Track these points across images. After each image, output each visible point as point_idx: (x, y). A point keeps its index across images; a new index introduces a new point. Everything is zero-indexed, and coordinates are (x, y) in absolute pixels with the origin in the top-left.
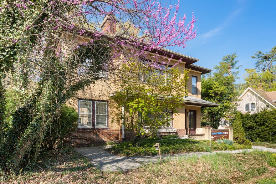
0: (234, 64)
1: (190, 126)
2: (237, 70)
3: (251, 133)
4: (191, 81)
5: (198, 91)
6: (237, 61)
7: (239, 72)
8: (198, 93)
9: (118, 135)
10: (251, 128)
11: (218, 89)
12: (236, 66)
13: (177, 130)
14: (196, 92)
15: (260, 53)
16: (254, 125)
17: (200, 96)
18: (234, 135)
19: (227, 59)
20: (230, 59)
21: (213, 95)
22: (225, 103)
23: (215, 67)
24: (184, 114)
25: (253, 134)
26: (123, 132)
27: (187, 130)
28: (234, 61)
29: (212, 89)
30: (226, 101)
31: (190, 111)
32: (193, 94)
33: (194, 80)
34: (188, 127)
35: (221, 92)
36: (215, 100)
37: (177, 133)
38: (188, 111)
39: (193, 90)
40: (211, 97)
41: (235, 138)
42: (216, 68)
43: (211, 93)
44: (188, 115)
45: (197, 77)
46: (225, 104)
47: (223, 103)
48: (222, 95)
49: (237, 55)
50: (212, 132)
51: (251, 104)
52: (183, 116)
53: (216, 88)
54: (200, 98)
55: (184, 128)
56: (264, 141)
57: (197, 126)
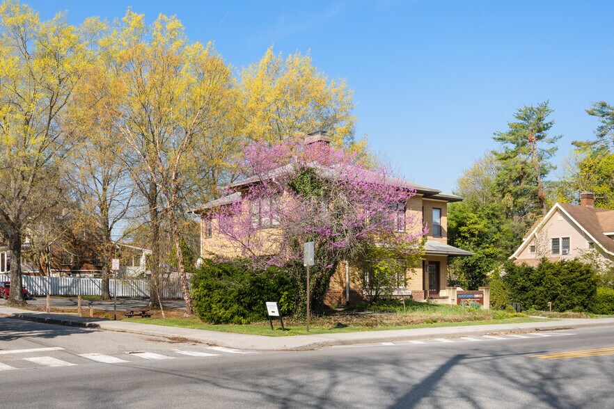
0: (545, 129)
1: (431, 287)
2: (552, 145)
3: (524, 297)
4: (432, 216)
5: (442, 231)
6: (551, 123)
7: (557, 149)
8: (443, 234)
9: (340, 299)
10: (524, 289)
11: (476, 226)
12: (549, 134)
13: (412, 291)
14: (438, 233)
15: (604, 105)
16: (529, 283)
17: (445, 239)
18: (490, 298)
19: (527, 118)
20: (534, 117)
21: (467, 235)
22: (488, 248)
23: (497, 137)
24: (422, 270)
25: (527, 298)
26: (348, 295)
27: (425, 292)
28: (544, 122)
29: (466, 226)
30: (488, 245)
31: (431, 263)
32: (434, 236)
33: (436, 213)
34: (427, 287)
35: (479, 232)
36: (472, 243)
37: (411, 296)
38: (427, 263)
39: (436, 230)
40: (465, 238)
41: (492, 304)
42: (499, 139)
43: (464, 232)
44: (428, 270)
45: (440, 209)
46: (487, 250)
47: (484, 248)
48: (482, 235)
49: (549, 107)
50: (458, 295)
51: (563, 238)
52: (419, 271)
53: (473, 223)
54: (446, 242)
55: (421, 289)
56: (540, 310)
57: (441, 286)
